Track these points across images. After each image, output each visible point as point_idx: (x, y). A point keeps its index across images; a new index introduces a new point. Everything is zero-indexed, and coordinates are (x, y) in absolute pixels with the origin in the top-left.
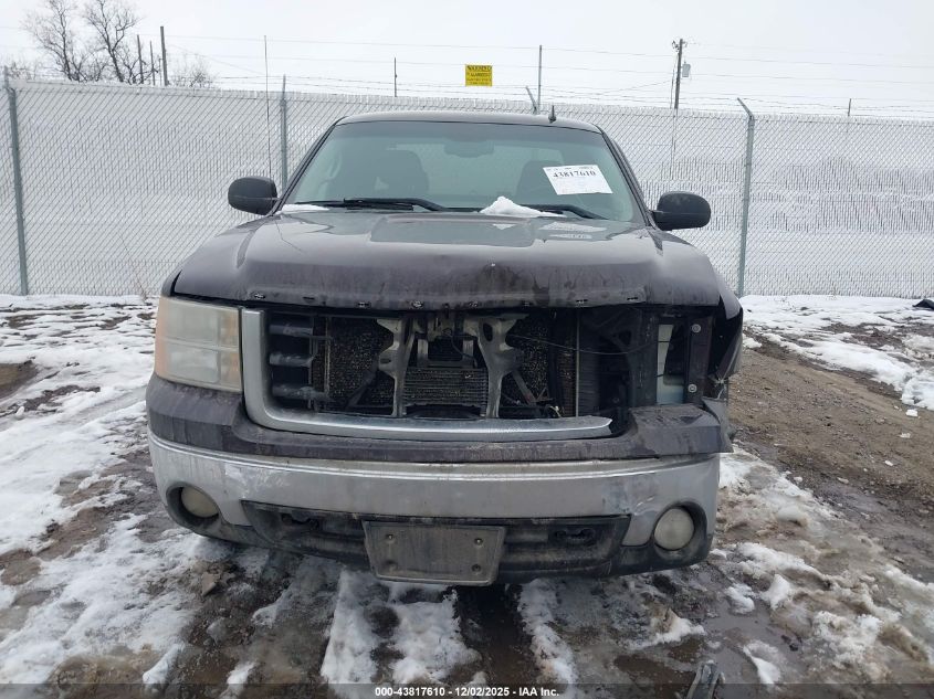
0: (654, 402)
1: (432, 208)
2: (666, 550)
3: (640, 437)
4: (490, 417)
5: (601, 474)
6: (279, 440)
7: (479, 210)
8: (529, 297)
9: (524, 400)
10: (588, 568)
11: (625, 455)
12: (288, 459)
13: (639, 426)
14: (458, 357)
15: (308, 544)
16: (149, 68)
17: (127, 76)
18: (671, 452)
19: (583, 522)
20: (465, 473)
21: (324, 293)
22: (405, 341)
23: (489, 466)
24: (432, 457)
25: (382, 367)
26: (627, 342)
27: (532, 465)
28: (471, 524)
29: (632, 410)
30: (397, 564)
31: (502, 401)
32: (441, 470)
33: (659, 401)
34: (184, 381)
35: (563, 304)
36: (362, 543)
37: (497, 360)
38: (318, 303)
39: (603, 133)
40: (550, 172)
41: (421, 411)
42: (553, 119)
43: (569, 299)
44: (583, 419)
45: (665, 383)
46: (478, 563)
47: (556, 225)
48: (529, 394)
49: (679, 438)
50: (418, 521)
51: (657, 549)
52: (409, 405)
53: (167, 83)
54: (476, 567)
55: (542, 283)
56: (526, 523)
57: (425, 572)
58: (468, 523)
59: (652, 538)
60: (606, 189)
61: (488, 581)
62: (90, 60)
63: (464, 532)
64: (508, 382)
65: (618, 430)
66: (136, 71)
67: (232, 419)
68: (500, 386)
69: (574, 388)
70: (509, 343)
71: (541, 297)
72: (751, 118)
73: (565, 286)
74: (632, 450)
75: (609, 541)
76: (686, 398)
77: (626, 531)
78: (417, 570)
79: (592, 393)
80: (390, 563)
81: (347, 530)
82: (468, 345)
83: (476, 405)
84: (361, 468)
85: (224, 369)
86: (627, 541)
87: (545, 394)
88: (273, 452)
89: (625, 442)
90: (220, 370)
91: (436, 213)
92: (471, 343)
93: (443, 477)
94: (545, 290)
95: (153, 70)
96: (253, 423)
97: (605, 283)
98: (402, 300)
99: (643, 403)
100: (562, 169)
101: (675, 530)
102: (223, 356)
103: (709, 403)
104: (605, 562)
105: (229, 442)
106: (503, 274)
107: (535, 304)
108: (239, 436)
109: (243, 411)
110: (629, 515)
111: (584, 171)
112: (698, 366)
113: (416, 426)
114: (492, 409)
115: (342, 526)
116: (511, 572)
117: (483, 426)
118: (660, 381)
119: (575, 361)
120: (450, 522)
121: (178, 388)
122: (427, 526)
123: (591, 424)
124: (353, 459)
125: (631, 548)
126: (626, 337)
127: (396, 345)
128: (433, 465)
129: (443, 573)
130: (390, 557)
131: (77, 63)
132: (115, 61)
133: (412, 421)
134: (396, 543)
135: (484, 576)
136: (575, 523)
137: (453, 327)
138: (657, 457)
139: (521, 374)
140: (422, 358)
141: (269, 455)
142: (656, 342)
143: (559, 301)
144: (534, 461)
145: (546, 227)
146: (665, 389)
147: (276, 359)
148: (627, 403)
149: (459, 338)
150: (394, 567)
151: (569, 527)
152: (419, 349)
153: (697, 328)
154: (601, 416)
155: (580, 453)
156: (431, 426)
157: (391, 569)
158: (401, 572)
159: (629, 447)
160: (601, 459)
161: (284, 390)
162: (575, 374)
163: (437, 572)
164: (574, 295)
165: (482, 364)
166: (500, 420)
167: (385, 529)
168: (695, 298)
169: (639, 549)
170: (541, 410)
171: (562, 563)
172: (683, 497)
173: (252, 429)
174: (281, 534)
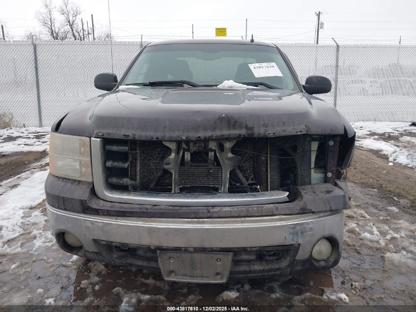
0: (310, 183)
1: (193, 85)
2: (318, 261)
3: (304, 203)
4: (224, 192)
5: (284, 223)
6: (111, 207)
7: (216, 86)
8: (243, 132)
9: (241, 183)
10: (277, 272)
11: (296, 212)
12: (117, 217)
13: (304, 197)
14: (206, 161)
15: (129, 262)
16: (87, 33)
17: (77, 37)
18: (320, 210)
19: (275, 248)
20: (212, 224)
21: (134, 133)
22: (178, 153)
23: (224, 219)
24: (193, 215)
25: (166, 167)
26: (295, 151)
27: (247, 219)
28: (215, 251)
29: (299, 187)
30: (176, 272)
31: (230, 183)
32: (198, 223)
33: (313, 182)
34: (64, 176)
35: (261, 136)
36: (157, 261)
37: (227, 162)
38: (131, 137)
39: (277, 48)
40: (251, 66)
41: (187, 190)
42: (252, 41)
43: (265, 133)
44: (273, 192)
45: (315, 172)
46: (219, 272)
47: (255, 93)
48: (244, 180)
49: (324, 202)
50: (186, 250)
51: (313, 260)
52: (180, 187)
53: (94, 39)
54: (218, 274)
55: (250, 125)
56: (244, 250)
57: (191, 276)
58: (212, 251)
59: (311, 255)
60: (280, 74)
61: (224, 281)
62: (62, 30)
63: (211, 255)
64: (233, 173)
65: (292, 198)
66: (81, 34)
67: (87, 196)
68: (228, 176)
69: (267, 175)
70: (233, 153)
71: (249, 132)
72: (338, 46)
73: (263, 126)
74: (301, 209)
75: (288, 258)
76: (326, 180)
77: (297, 253)
78: (187, 276)
79: (277, 178)
80: (172, 272)
81: (149, 255)
82: (211, 154)
83: (216, 186)
84: (155, 222)
85: (84, 170)
86: (298, 258)
87: (252, 180)
88: (108, 213)
89: (297, 205)
90: (81, 170)
91: (195, 88)
92: (213, 153)
93: (199, 226)
94: (252, 129)
95: (88, 33)
96: (99, 198)
97: (284, 124)
98: (175, 135)
99: (304, 184)
100: (258, 65)
101: (322, 250)
102: (83, 163)
103: (339, 182)
104: (285, 269)
105: (86, 209)
106: (229, 120)
107: (247, 136)
108: (91, 205)
109: (93, 192)
110: (299, 244)
111: (268, 65)
112: (332, 162)
113: (185, 198)
114: (224, 188)
115: (146, 252)
116: (236, 276)
117: (220, 197)
118: (312, 171)
119: (267, 162)
120: (203, 250)
121: (61, 180)
122: (191, 252)
123: (278, 195)
124: (151, 217)
125: (300, 261)
126: (295, 149)
127: (173, 155)
128: (193, 220)
129: (200, 277)
130: (172, 268)
131: (57, 32)
132: (72, 30)
133: (182, 195)
134: (175, 261)
135: (222, 278)
136: (270, 249)
137: (203, 145)
138: (313, 213)
139: (240, 170)
140: (187, 162)
141: (106, 215)
142: (310, 151)
143: (259, 134)
144: (248, 217)
145: (250, 94)
146: (316, 176)
147: (109, 164)
148: (296, 184)
149: (206, 151)
150: (174, 274)
151: (267, 251)
152: (186, 157)
153: (331, 143)
154: (283, 190)
155: (272, 212)
156: (192, 198)
157: (173, 275)
158: (178, 277)
159: (299, 208)
160: (284, 215)
161: (114, 180)
162: (267, 169)
163: (197, 277)
164: (267, 130)
165: (219, 164)
166: (229, 194)
167: (169, 254)
168: (332, 131)
169: (304, 262)
170: (250, 188)
171: (263, 270)
172: (327, 233)
173: (98, 201)
174: (115, 256)
